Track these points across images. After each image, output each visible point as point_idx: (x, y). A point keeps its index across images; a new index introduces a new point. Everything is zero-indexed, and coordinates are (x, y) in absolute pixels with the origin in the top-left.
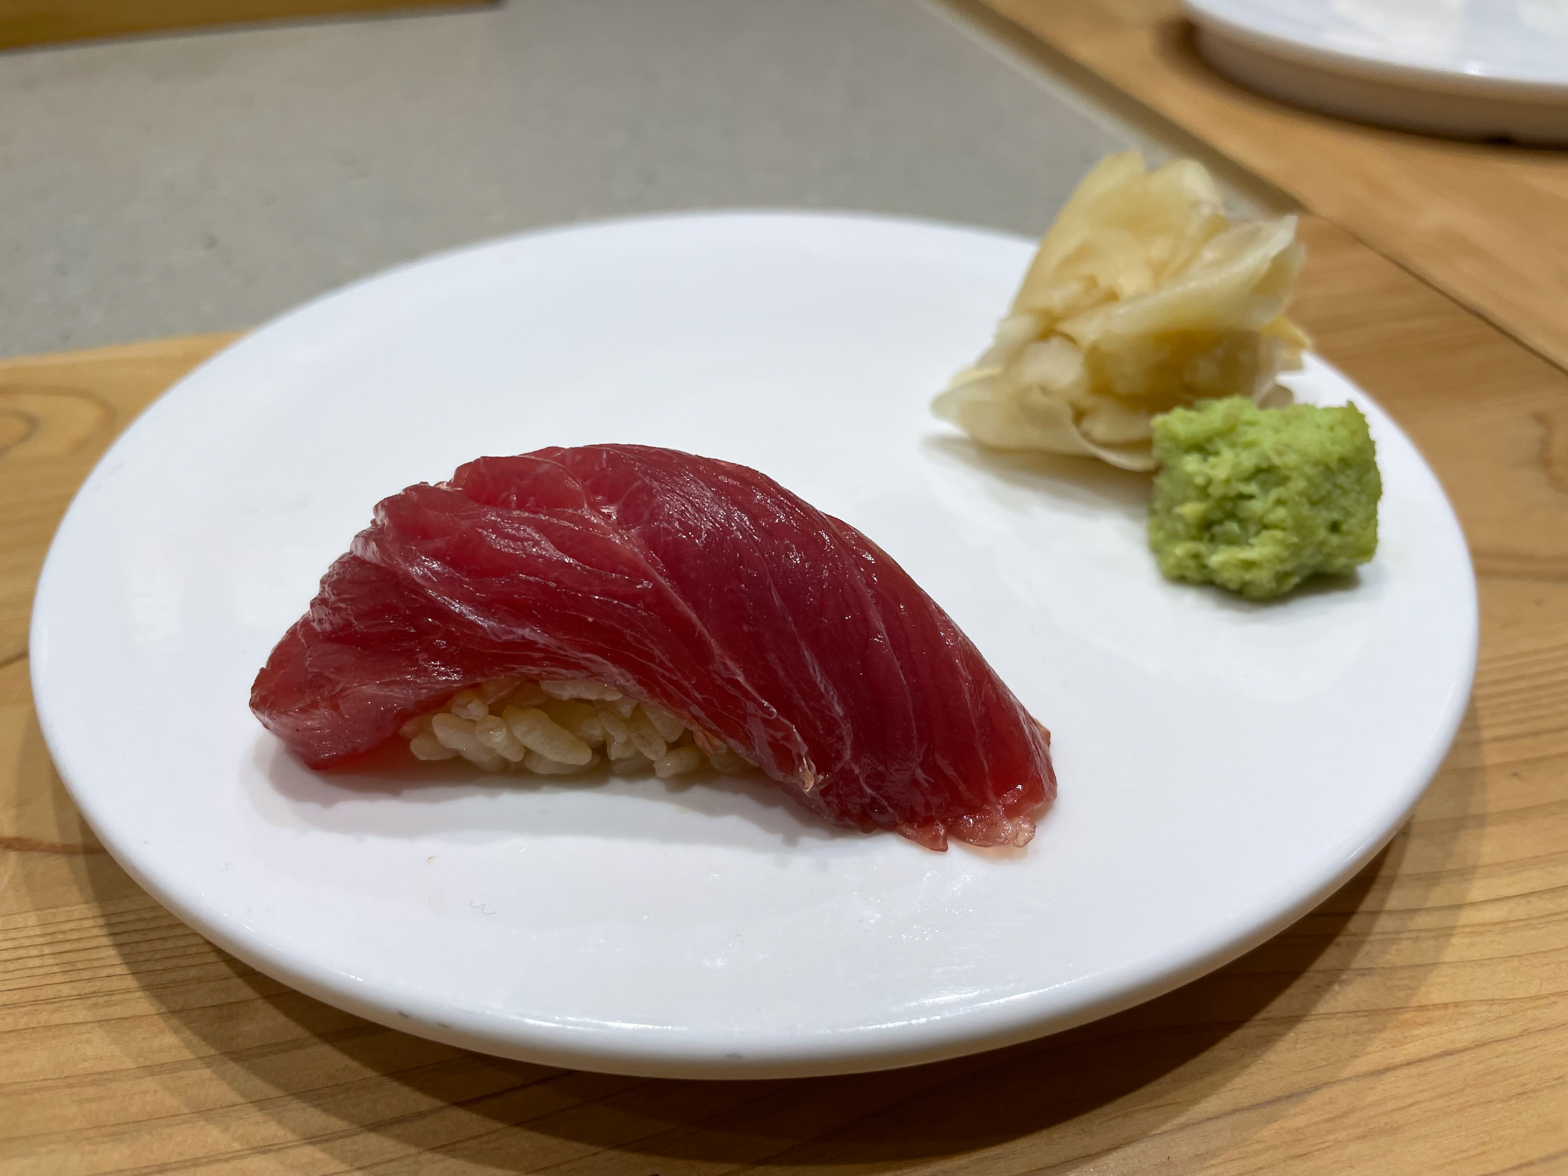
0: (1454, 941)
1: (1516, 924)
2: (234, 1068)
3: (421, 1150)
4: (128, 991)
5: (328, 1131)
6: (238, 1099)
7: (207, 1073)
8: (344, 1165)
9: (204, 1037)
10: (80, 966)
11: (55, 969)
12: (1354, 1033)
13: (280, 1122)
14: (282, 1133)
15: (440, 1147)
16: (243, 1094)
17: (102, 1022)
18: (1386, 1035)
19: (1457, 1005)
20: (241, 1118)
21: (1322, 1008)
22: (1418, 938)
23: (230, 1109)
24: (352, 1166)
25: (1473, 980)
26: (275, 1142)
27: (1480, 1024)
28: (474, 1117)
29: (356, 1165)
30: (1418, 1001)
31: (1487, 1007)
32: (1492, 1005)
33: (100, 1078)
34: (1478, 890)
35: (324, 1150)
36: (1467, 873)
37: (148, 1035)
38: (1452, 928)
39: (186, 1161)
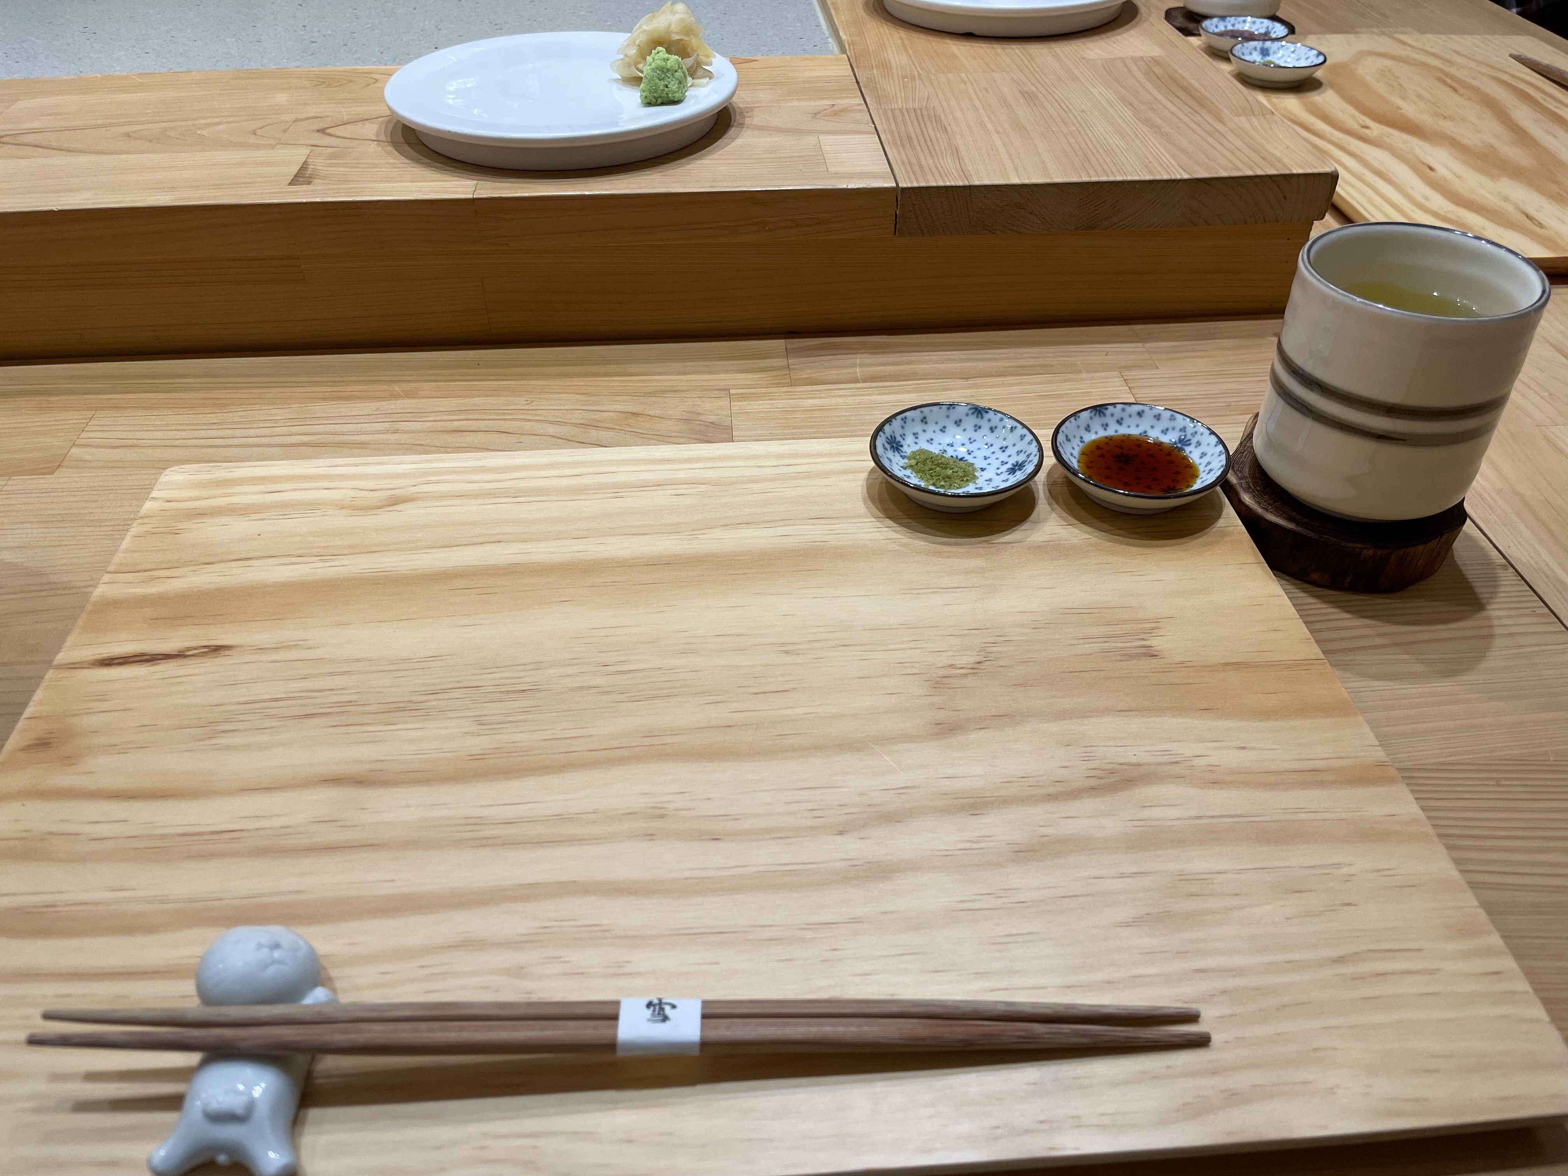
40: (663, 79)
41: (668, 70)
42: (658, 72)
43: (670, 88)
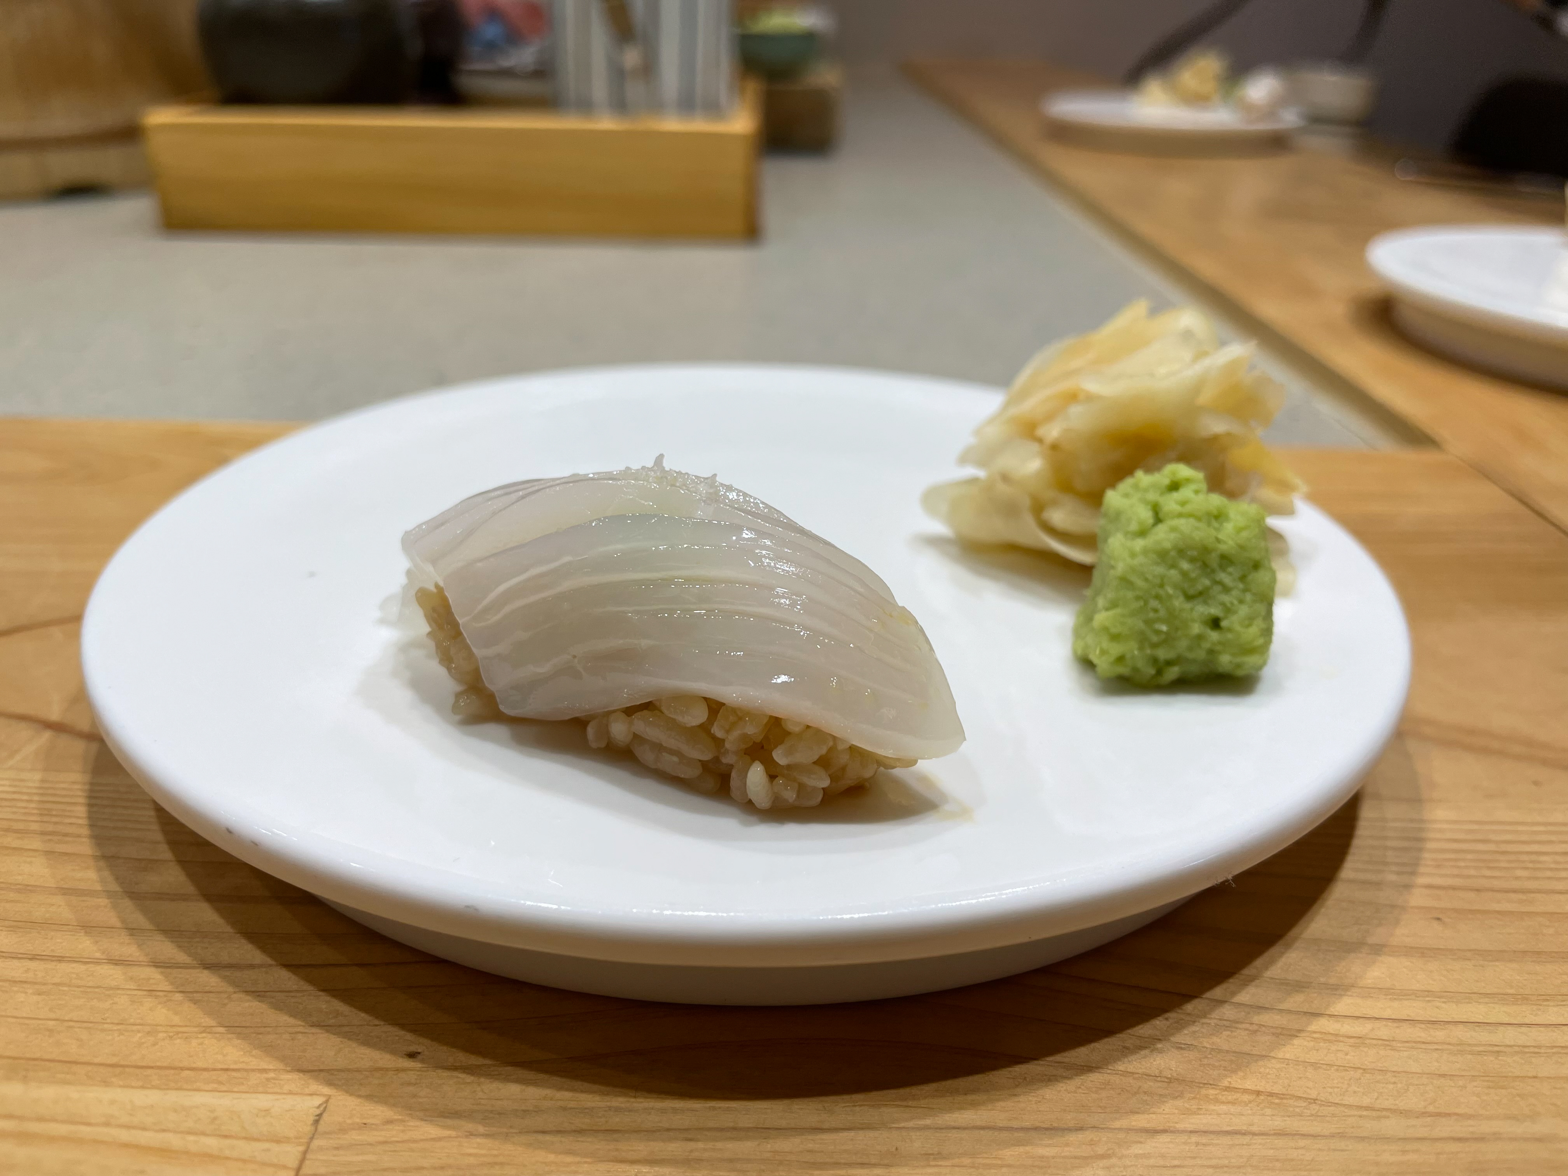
0: (1296, 1041)
1: (1374, 1042)
2: (127, 904)
3: (237, 990)
4: (79, 836)
5: (173, 961)
6: (119, 925)
7: (103, 901)
8: (171, 987)
9: (117, 879)
10: (53, 813)
11: (34, 811)
12: (1145, 1093)
13: (140, 946)
14: (138, 954)
15: (253, 992)
16: (123, 922)
17: (49, 853)
18: (1179, 1103)
19: (1271, 1095)
20: (112, 937)
21: (1121, 1066)
22: (1255, 1032)
23: (108, 930)
24: (177, 988)
25: (1300, 1078)
26: (129, 959)
27: (1289, 1116)
28: (293, 977)
29: (180, 989)
30: (1230, 1083)
31: (1305, 1104)
32: (1310, 1103)
33: (24, 889)
34: (1344, 1005)
35: (162, 973)
36: (1338, 989)
37: (76, 868)
38: (1299, 1031)
39: (54, 957)
40: (1201, 596)
41: (1226, 560)
42: (1185, 565)
43: (1229, 630)
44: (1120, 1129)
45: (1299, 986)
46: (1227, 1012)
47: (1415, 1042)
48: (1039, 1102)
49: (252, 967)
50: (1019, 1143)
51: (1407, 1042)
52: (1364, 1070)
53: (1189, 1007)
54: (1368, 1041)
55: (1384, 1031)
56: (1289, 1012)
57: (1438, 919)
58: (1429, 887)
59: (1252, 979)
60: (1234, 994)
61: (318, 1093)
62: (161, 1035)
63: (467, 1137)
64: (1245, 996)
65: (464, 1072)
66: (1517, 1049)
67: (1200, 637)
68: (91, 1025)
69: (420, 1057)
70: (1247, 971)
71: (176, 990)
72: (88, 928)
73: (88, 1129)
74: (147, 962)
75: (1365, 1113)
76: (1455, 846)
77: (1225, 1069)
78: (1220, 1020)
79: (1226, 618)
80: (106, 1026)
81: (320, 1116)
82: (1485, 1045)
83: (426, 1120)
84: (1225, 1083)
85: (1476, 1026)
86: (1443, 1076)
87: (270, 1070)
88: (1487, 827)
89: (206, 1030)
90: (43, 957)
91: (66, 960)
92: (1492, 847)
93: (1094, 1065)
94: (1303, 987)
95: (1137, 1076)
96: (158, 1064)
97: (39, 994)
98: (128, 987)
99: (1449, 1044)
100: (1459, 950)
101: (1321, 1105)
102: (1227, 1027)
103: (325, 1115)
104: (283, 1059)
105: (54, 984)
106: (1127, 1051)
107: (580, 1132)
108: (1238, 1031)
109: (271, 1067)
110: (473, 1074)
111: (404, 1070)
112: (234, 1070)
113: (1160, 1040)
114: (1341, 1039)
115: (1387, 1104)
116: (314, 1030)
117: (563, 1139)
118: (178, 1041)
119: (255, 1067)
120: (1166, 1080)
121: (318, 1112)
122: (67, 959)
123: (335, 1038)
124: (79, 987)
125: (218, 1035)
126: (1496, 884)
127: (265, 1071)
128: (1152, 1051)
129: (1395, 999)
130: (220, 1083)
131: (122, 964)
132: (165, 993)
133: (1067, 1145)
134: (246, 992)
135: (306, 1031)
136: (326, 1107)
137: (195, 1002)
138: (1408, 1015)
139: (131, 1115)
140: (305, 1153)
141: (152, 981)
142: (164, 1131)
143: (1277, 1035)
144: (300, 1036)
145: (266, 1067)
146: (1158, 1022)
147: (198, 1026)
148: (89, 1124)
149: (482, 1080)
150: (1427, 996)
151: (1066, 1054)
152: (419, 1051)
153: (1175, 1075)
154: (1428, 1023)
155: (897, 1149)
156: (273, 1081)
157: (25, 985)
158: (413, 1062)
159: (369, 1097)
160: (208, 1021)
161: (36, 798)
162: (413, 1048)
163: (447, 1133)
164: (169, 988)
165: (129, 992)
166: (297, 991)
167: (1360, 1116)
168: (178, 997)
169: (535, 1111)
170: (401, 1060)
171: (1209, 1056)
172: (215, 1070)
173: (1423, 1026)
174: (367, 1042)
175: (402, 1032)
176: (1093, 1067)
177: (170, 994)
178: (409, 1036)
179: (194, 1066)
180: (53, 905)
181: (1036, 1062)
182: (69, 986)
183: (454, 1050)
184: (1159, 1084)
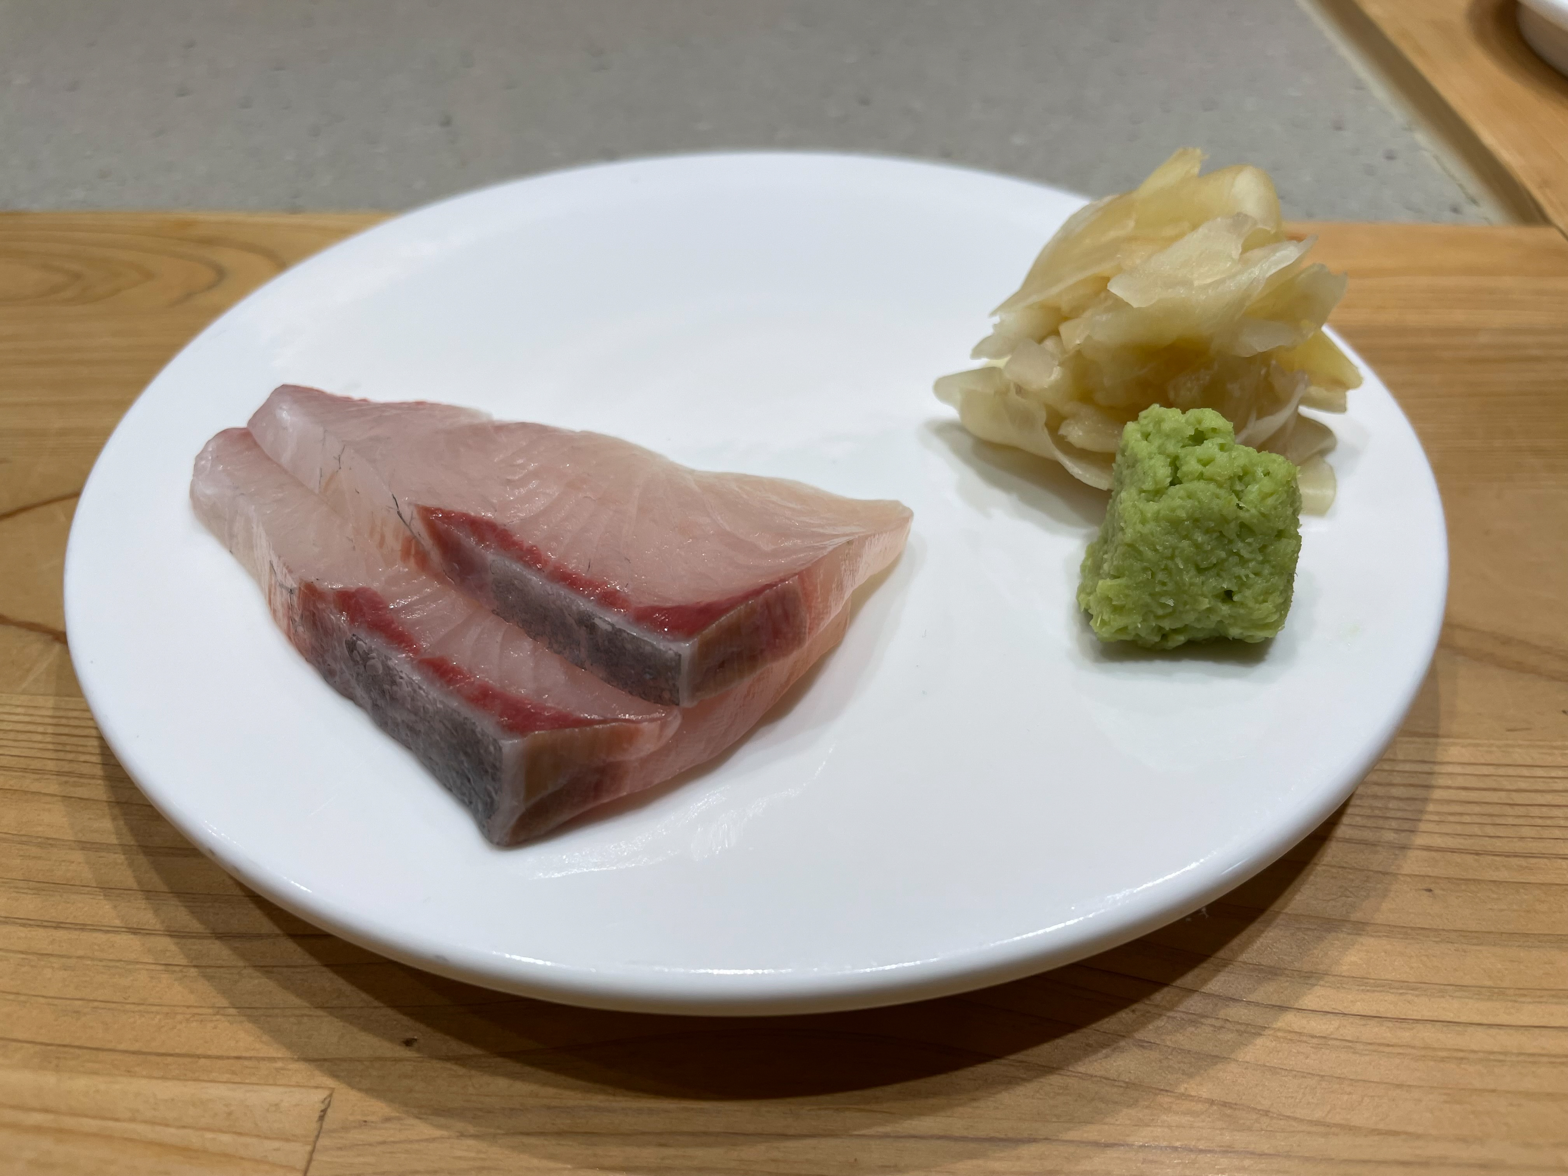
0: (1259, 1041)
1: (1337, 1043)
2: (141, 859)
3: (247, 964)
4: (93, 777)
5: (188, 930)
6: (135, 886)
7: (121, 858)
10: (68, 748)
11: (51, 747)
12: (1101, 1100)
13: (156, 911)
14: (154, 921)
15: (262, 967)
16: (139, 882)
17: (66, 798)
18: (1132, 1112)
19: (1225, 1104)
20: (129, 901)
21: (1081, 1067)
22: (1222, 1027)
23: (126, 892)
25: (1257, 1085)
26: (147, 927)
27: (1238, 1131)
28: (299, 949)
29: (194, 963)
30: (1186, 1089)
31: (1255, 1117)
32: (1262, 1115)
33: (47, 843)
34: (1314, 998)
35: (177, 944)
36: (1311, 977)
37: (92, 817)
38: (1264, 1028)
39: (77, 924)
40: (1215, 568)
41: (1245, 529)
43: (1242, 604)
44: (1072, 1142)
45: (1272, 972)
46: (1194, 1004)
47: (1380, 1044)
48: (997, 1108)
49: (260, 936)
50: (972, 1156)
51: (1370, 1044)
52: (1322, 1076)
53: (1158, 997)
54: (1330, 1042)
55: (1350, 1030)
56: (1257, 1004)
57: (1430, 890)
58: (1429, 849)
59: (1226, 963)
60: (1205, 981)
61: (323, 1086)
62: (179, 1017)
63: (458, 1137)
64: (1215, 985)
65: (456, 1064)
66: (1481, 1055)
67: (1209, 610)
68: (113, 1005)
69: (416, 1045)
70: (1222, 954)
71: (190, 964)
72: (107, 890)
73: (118, 1124)
74: (164, 931)
75: (1314, 1129)
76: (1464, 795)
77: (1184, 1073)
78: (1187, 1013)
79: (1240, 592)
80: (128, 1007)
81: (324, 1111)
82: (1449, 1050)
83: (420, 1118)
84: (1182, 1089)
85: (1444, 1026)
86: (1399, 1086)
87: (279, 1058)
88: (1502, 771)
89: (219, 1011)
90: (67, 926)
91: (88, 929)
92: (1501, 797)
93: (1055, 1066)
94: (1276, 974)
95: (1095, 1079)
96: (177, 1051)
97: (65, 970)
98: (146, 960)
99: (1413, 1047)
100: (1444, 930)
101: (1272, 1118)
102: (1193, 1023)
103: (329, 1111)
104: (289, 1046)
105: (78, 957)
106: (1090, 1049)
107: (560, 1134)
108: (1203, 1027)
109: (280, 1056)
110: (464, 1065)
111: (401, 1060)
112: (246, 1058)
113: (1124, 1036)
114: (1304, 1038)
115: (1338, 1119)
116: (320, 1012)
117: (546, 1143)
118: (194, 1024)
119: (266, 1055)
120: (1124, 1085)
121: (323, 1107)
122: (89, 927)
123: (337, 1022)
124: (101, 960)
125: (230, 1018)
126: (1498, 845)
127: (273, 1059)
128: (1114, 1050)
129: (1368, 991)
130: (234, 1073)
131: (140, 933)
132: (180, 968)
133: (1019, 1158)
134: (255, 966)
135: (311, 1013)
136: (330, 1101)
137: (209, 978)
138: (1378, 1011)
139: (154, 1109)
140: (312, 1152)
141: (168, 954)
142: (184, 1127)
143: (1240, 1033)
144: (305, 1019)
145: (275, 1055)
146: (1124, 1015)
147: (212, 1007)
148: (117, 1120)
149: (473, 1072)
150: (1402, 988)
151: (1030, 1052)
152: (416, 1037)
153: (1132, 1078)
154: (1397, 1022)
155: (856, 1160)
156: (282, 1072)
157: (52, 959)
158: (410, 1050)
159: (370, 1091)
160: (222, 1002)
161: (50, 730)
162: (409, 1035)
163: (438, 1133)
164: (184, 962)
165: (148, 967)
166: (303, 966)
167: (1309, 1133)
168: (193, 972)
169: (521, 1110)
170: (398, 1048)
171: (1170, 1057)
172: (228, 1058)
173: (1390, 1024)
174: (367, 1027)
175: (400, 1016)
176: (1053, 1068)
177: (185, 970)
178: (406, 1020)
179: (210, 1053)
180: (73, 862)
181: (999, 1061)
182: (92, 959)
183: (448, 1037)
184: (1115, 1090)
